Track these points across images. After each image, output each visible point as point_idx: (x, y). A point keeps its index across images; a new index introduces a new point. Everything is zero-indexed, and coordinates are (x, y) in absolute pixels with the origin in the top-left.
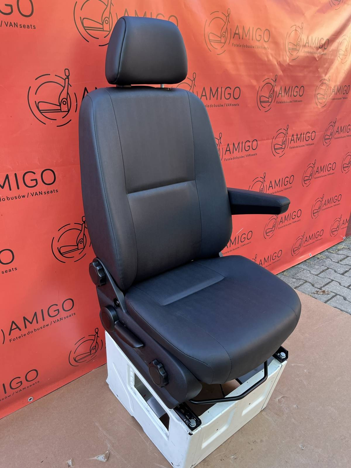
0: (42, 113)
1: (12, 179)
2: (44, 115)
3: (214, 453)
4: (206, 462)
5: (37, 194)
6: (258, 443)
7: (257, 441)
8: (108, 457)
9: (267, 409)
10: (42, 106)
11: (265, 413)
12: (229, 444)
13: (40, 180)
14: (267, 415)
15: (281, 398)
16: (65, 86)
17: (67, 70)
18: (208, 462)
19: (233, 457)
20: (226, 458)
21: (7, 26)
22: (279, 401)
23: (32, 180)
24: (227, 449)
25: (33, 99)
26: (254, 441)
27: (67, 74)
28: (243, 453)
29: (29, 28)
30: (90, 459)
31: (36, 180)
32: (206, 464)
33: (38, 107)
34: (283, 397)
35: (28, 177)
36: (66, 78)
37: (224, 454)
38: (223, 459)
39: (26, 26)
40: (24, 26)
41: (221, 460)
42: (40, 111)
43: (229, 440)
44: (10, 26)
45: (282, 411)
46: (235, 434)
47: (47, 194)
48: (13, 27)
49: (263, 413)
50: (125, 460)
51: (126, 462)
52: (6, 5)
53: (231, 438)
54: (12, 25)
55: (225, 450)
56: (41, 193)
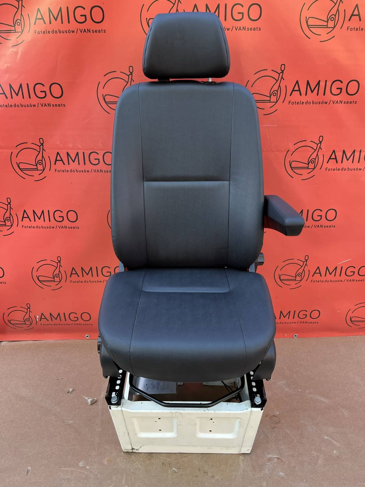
0: (108, 105)
1: (81, 156)
2: (108, 106)
3: (164, 454)
4: (151, 456)
5: (99, 171)
6: (207, 475)
7: (209, 474)
8: (93, 403)
9: (249, 456)
10: (108, 99)
11: (243, 458)
12: (182, 457)
13: (101, 160)
14: (243, 461)
15: (275, 458)
16: (128, 81)
17: (131, 67)
18: (151, 457)
19: (175, 469)
20: (168, 465)
21: (81, 32)
22: (270, 460)
23: (95, 159)
24: (177, 459)
25: (101, 92)
26: (207, 472)
27: (131, 71)
28: (186, 472)
29: (100, 32)
30: (83, 396)
31: (99, 159)
32: (149, 457)
33: (104, 99)
34: (278, 458)
35: (93, 156)
36: (130, 75)
37: (170, 461)
38: (165, 465)
39: (98, 31)
40: (96, 31)
41: (163, 464)
42: (106, 102)
43: (186, 455)
44: (84, 32)
45: (262, 469)
46: (195, 454)
47: (106, 172)
48: (86, 32)
49: (241, 457)
50: (101, 413)
51: (100, 414)
52: (81, 16)
53: (189, 454)
54: (86, 31)
55: (174, 459)
56: (101, 171)
